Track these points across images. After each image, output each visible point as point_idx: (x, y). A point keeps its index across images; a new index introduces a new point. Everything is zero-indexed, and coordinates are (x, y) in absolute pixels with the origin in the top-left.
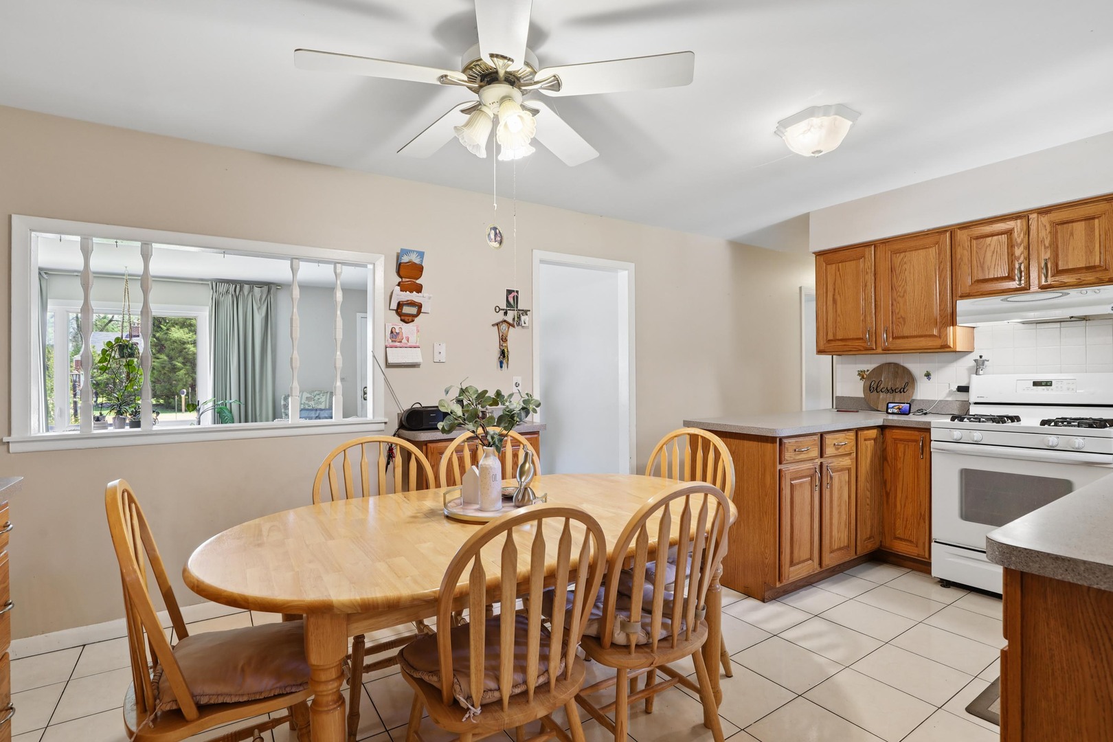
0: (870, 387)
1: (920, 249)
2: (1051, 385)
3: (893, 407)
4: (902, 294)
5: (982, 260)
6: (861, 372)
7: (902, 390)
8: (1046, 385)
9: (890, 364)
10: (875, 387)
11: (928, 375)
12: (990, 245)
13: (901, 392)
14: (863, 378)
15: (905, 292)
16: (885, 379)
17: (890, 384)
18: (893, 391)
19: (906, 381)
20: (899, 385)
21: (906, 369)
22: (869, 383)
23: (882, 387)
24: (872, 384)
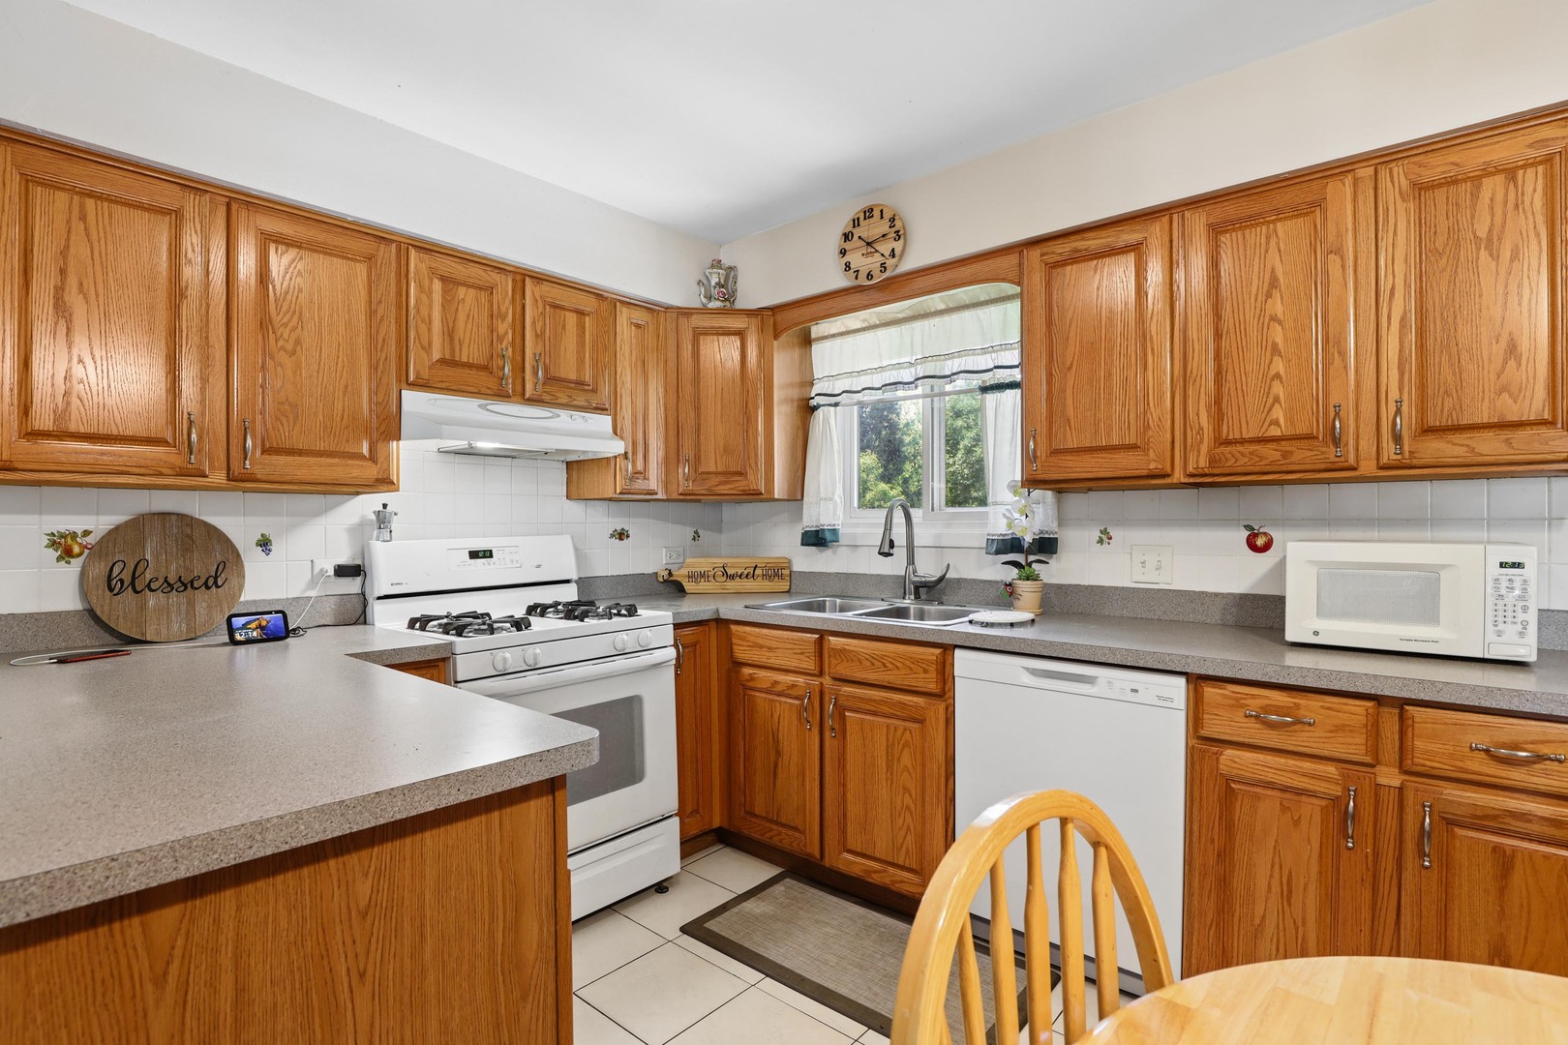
0: (109, 579)
1: (335, 256)
2: (491, 556)
3: (245, 626)
4: (289, 347)
5: (451, 325)
6: (63, 536)
7: (211, 582)
8: (484, 557)
9: (164, 515)
10: (127, 577)
11: (265, 544)
12: (463, 300)
13: (208, 588)
14: (67, 554)
15: (298, 342)
16: (156, 557)
17: (173, 567)
18: (186, 585)
19: (219, 558)
20: (201, 567)
21: (216, 529)
22: (99, 570)
23: (148, 576)
24: (116, 571)
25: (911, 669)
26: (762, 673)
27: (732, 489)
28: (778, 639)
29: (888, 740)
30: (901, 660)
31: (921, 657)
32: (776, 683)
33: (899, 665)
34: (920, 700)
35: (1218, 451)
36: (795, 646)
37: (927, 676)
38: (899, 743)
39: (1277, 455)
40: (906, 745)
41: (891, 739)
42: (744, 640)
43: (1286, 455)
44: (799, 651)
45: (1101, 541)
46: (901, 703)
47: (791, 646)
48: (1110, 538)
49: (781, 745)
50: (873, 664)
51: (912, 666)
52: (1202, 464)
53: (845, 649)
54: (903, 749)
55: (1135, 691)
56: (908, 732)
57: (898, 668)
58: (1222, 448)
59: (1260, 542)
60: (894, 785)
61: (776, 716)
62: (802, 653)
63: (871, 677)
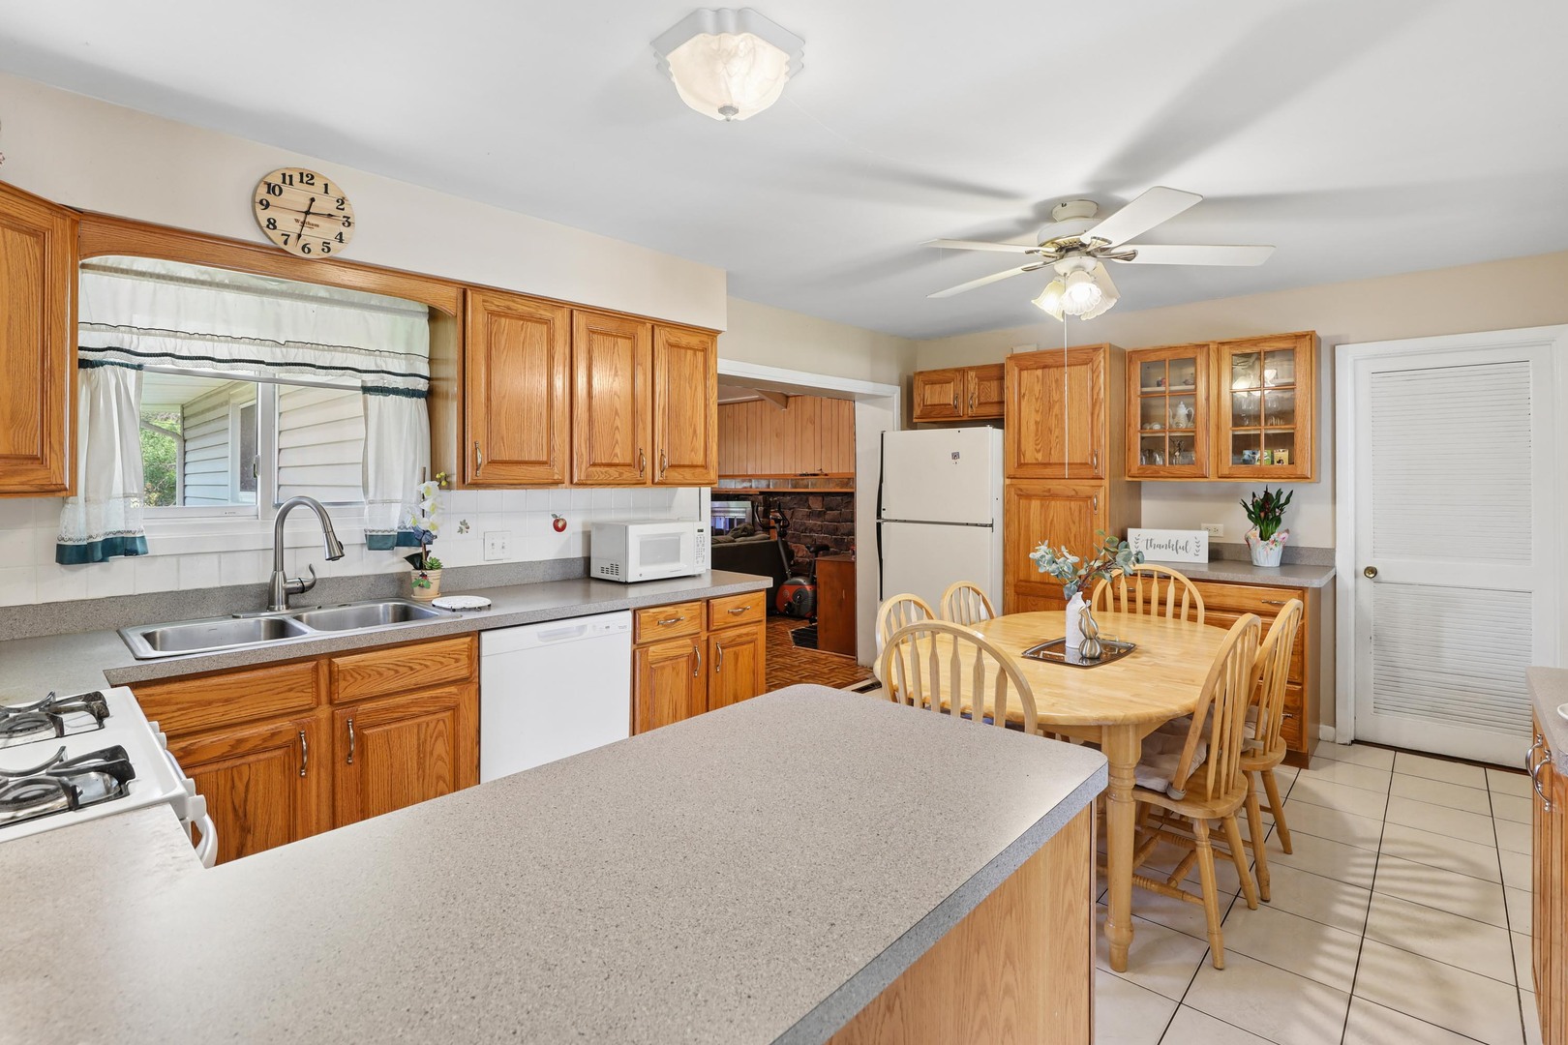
25: (441, 663)
26: (207, 739)
27: (22, 484)
28: (241, 684)
29: (419, 739)
30: (430, 658)
31: (452, 649)
32: (240, 741)
33: (428, 663)
34: (453, 689)
35: (590, 469)
36: (277, 685)
37: (458, 664)
38: (431, 737)
39: (617, 475)
40: (440, 734)
41: (422, 737)
42: (167, 705)
43: (621, 474)
44: (287, 688)
45: (461, 531)
46: (432, 698)
47: (267, 687)
48: (468, 528)
49: (251, 818)
50: (397, 672)
51: (443, 660)
52: (582, 478)
53: (359, 667)
54: (436, 741)
55: (607, 627)
56: (441, 723)
57: (427, 666)
58: (593, 469)
59: (560, 525)
60: (426, 781)
61: (240, 787)
62: (290, 690)
63: (394, 685)
